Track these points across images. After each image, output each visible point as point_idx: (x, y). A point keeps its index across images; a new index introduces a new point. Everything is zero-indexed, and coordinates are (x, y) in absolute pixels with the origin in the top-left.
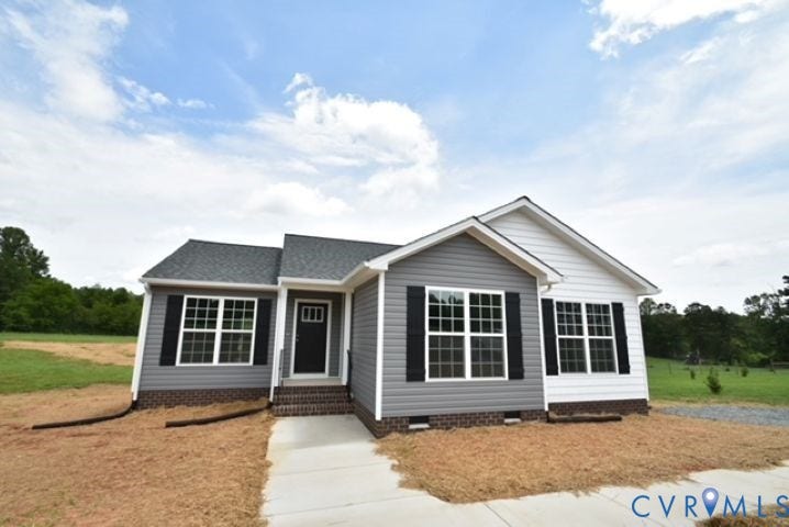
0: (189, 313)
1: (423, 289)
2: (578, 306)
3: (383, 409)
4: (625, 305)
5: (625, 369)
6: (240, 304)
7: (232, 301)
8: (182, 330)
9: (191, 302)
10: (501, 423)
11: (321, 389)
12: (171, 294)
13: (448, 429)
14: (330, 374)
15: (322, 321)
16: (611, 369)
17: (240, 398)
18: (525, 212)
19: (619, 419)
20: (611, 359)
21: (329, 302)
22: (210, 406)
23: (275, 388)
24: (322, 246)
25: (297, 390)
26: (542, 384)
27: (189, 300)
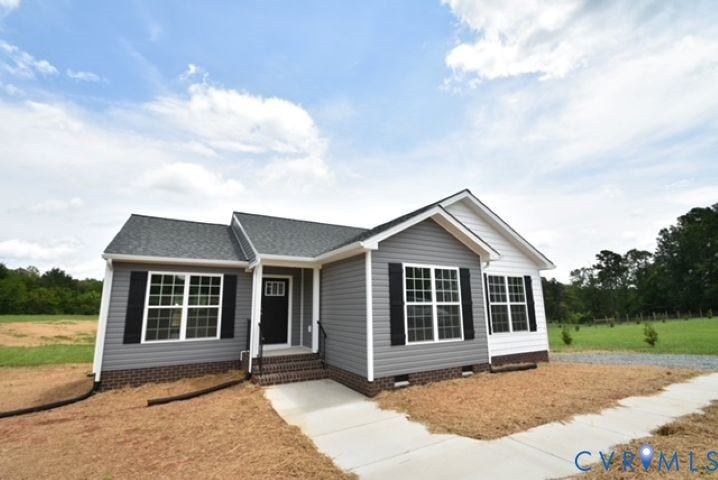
0: (154, 290)
1: (400, 265)
2: (502, 278)
3: (375, 371)
4: (532, 277)
5: (534, 328)
6: (206, 280)
7: (198, 277)
8: (147, 307)
9: (156, 279)
10: (460, 376)
11: (296, 358)
12: (134, 270)
13: (423, 384)
14: (293, 344)
15: (283, 295)
16: (525, 328)
17: (209, 372)
18: (467, 202)
19: (535, 367)
20: (524, 321)
21: (290, 278)
22: (179, 382)
23: (253, 359)
24: (274, 224)
25: (274, 360)
26: (486, 342)
27: (153, 276)
